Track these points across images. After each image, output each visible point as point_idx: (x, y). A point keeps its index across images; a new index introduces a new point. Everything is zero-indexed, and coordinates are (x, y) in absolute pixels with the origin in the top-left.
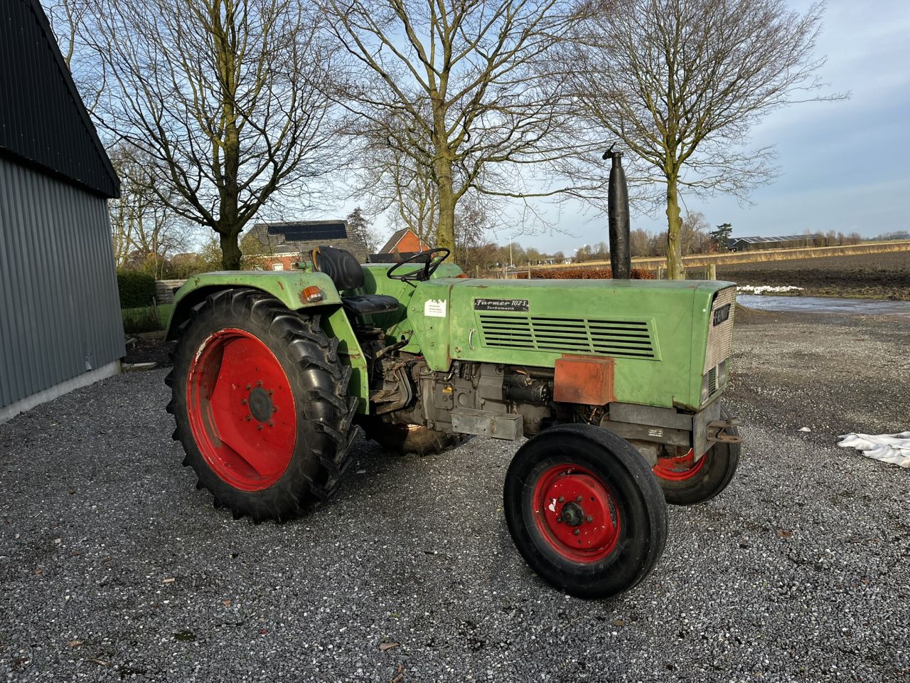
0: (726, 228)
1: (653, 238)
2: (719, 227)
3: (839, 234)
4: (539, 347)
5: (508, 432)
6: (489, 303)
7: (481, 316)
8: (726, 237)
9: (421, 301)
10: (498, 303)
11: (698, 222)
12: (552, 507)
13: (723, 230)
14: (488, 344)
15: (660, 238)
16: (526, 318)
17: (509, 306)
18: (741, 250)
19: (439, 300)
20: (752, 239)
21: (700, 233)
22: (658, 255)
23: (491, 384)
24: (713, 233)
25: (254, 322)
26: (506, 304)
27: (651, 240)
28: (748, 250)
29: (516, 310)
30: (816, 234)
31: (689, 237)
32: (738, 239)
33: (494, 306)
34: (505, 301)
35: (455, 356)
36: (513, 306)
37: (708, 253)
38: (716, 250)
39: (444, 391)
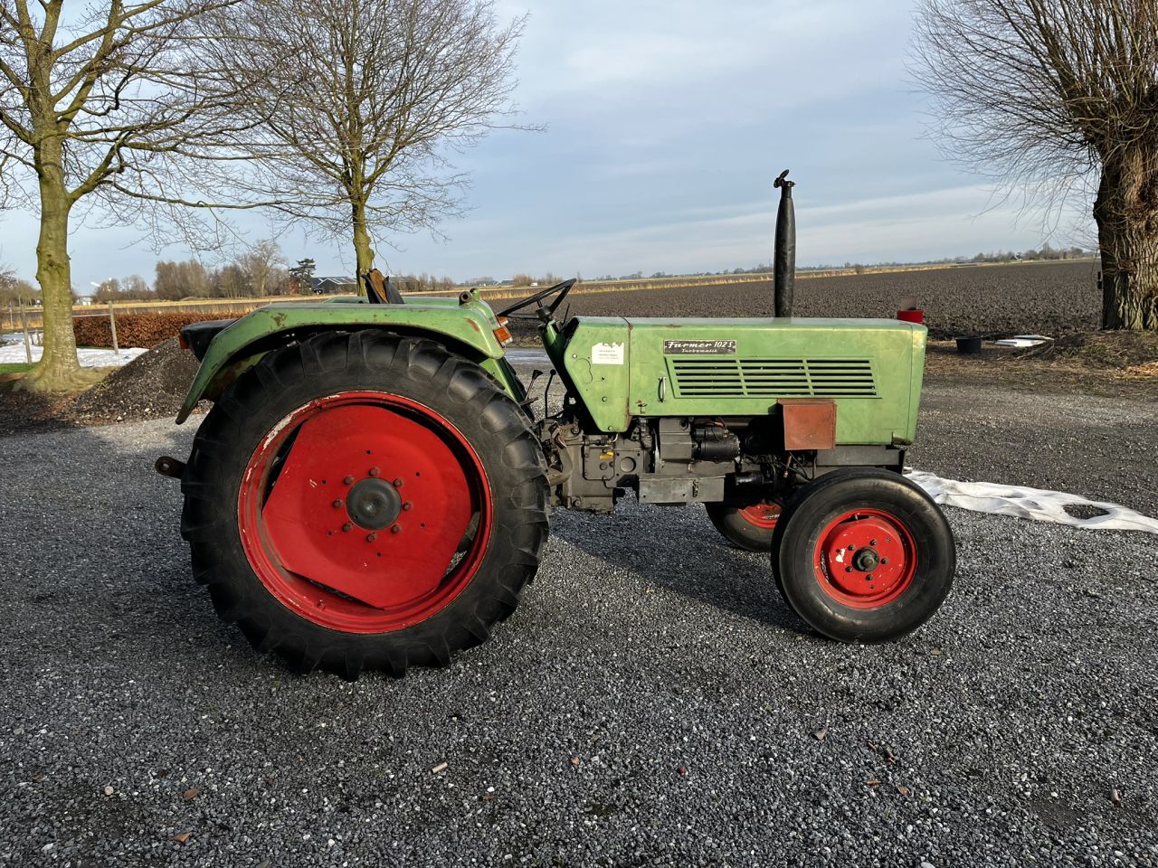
0: (307, 264)
1: (213, 273)
2: (299, 263)
3: (432, 278)
4: (749, 393)
5: (715, 494)
6: (684, 345)
7: (675, 361)
8: (309, 276)
9: (587, 345)
10: (696, 345)
11: (274, 255)
12: (839, 559)
13: (305, 267)
14: (682, 394)
15: (224, 273)
16: (734, 361)
17: (712, 347)
18: (327, 292)
19: (614, 344)
20: (339, 279)
21: (277, 270)
22: (222, 296)
23: (676, 441)
24: (293, 270)
25: (415, 379)
26: (707, 345)
27: (211, 275)
28: (336, 293)
29: (719, 353)
30: (409, 277)
31: (263, 274)
32: (323, 279)
33: (692, 348)
34: (705, 343)
35: (636, 411)
36: (716, 348)
37: (288, 295)
38: (297, 292)
39: (601, 457)
